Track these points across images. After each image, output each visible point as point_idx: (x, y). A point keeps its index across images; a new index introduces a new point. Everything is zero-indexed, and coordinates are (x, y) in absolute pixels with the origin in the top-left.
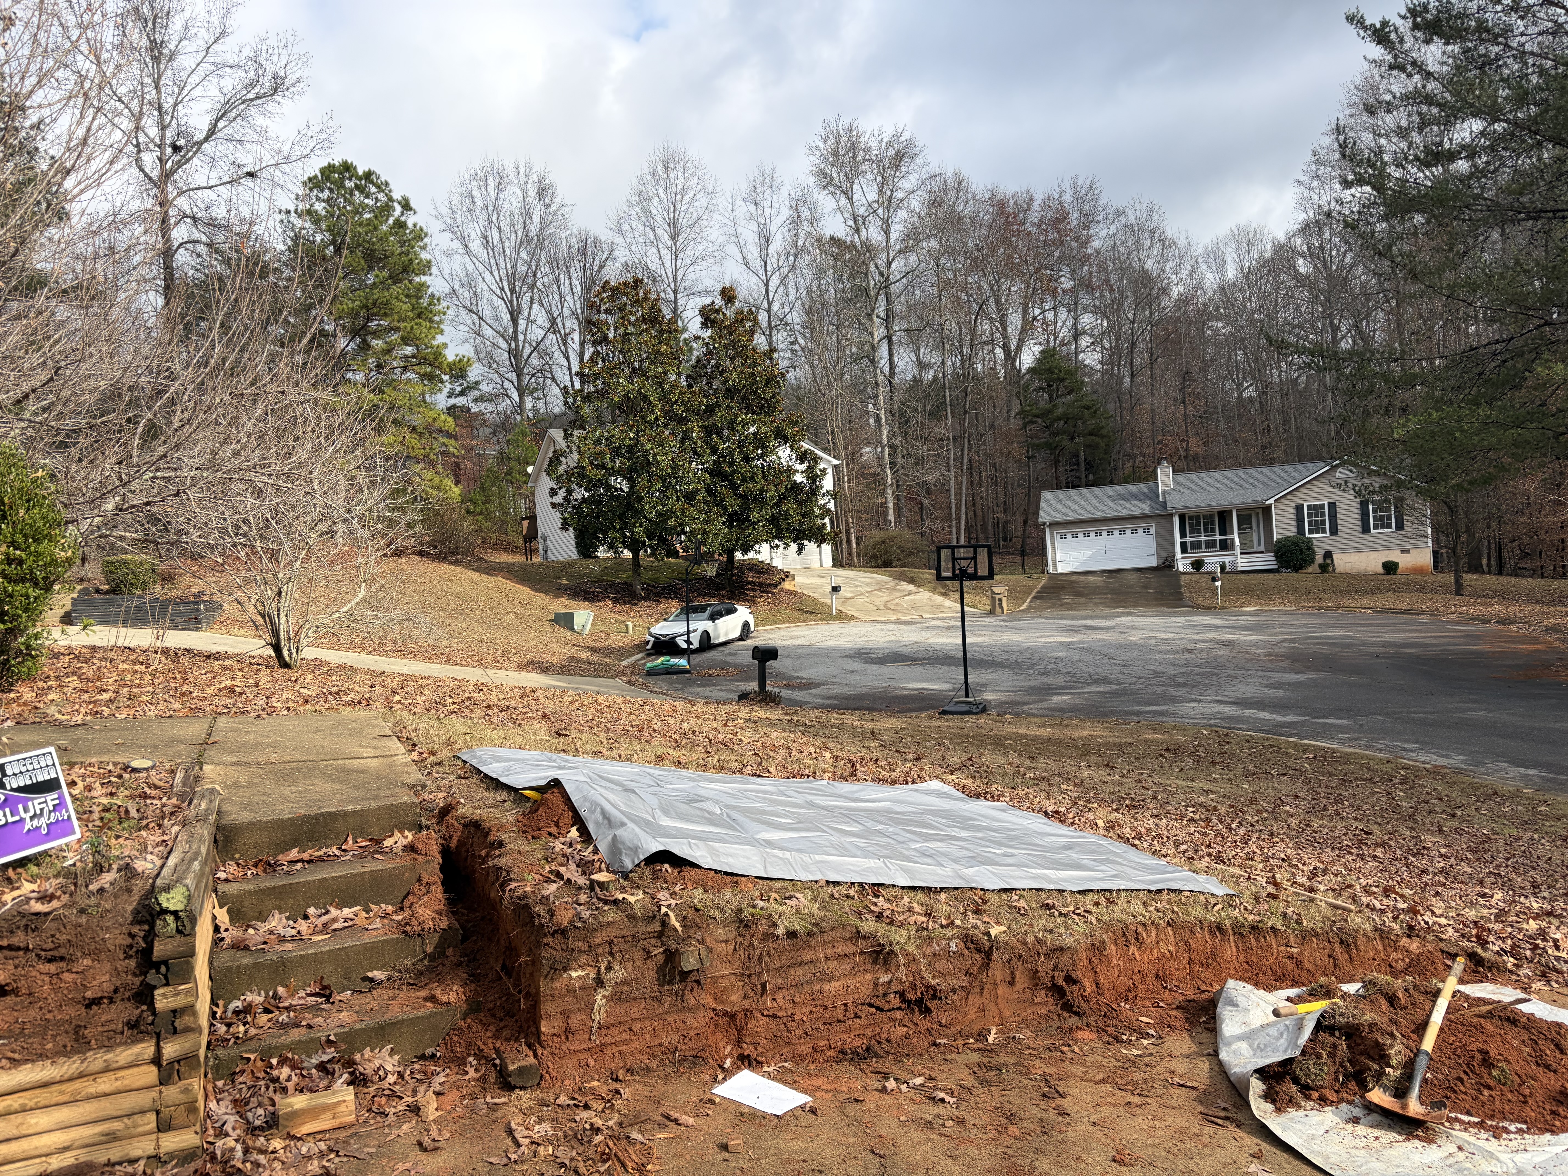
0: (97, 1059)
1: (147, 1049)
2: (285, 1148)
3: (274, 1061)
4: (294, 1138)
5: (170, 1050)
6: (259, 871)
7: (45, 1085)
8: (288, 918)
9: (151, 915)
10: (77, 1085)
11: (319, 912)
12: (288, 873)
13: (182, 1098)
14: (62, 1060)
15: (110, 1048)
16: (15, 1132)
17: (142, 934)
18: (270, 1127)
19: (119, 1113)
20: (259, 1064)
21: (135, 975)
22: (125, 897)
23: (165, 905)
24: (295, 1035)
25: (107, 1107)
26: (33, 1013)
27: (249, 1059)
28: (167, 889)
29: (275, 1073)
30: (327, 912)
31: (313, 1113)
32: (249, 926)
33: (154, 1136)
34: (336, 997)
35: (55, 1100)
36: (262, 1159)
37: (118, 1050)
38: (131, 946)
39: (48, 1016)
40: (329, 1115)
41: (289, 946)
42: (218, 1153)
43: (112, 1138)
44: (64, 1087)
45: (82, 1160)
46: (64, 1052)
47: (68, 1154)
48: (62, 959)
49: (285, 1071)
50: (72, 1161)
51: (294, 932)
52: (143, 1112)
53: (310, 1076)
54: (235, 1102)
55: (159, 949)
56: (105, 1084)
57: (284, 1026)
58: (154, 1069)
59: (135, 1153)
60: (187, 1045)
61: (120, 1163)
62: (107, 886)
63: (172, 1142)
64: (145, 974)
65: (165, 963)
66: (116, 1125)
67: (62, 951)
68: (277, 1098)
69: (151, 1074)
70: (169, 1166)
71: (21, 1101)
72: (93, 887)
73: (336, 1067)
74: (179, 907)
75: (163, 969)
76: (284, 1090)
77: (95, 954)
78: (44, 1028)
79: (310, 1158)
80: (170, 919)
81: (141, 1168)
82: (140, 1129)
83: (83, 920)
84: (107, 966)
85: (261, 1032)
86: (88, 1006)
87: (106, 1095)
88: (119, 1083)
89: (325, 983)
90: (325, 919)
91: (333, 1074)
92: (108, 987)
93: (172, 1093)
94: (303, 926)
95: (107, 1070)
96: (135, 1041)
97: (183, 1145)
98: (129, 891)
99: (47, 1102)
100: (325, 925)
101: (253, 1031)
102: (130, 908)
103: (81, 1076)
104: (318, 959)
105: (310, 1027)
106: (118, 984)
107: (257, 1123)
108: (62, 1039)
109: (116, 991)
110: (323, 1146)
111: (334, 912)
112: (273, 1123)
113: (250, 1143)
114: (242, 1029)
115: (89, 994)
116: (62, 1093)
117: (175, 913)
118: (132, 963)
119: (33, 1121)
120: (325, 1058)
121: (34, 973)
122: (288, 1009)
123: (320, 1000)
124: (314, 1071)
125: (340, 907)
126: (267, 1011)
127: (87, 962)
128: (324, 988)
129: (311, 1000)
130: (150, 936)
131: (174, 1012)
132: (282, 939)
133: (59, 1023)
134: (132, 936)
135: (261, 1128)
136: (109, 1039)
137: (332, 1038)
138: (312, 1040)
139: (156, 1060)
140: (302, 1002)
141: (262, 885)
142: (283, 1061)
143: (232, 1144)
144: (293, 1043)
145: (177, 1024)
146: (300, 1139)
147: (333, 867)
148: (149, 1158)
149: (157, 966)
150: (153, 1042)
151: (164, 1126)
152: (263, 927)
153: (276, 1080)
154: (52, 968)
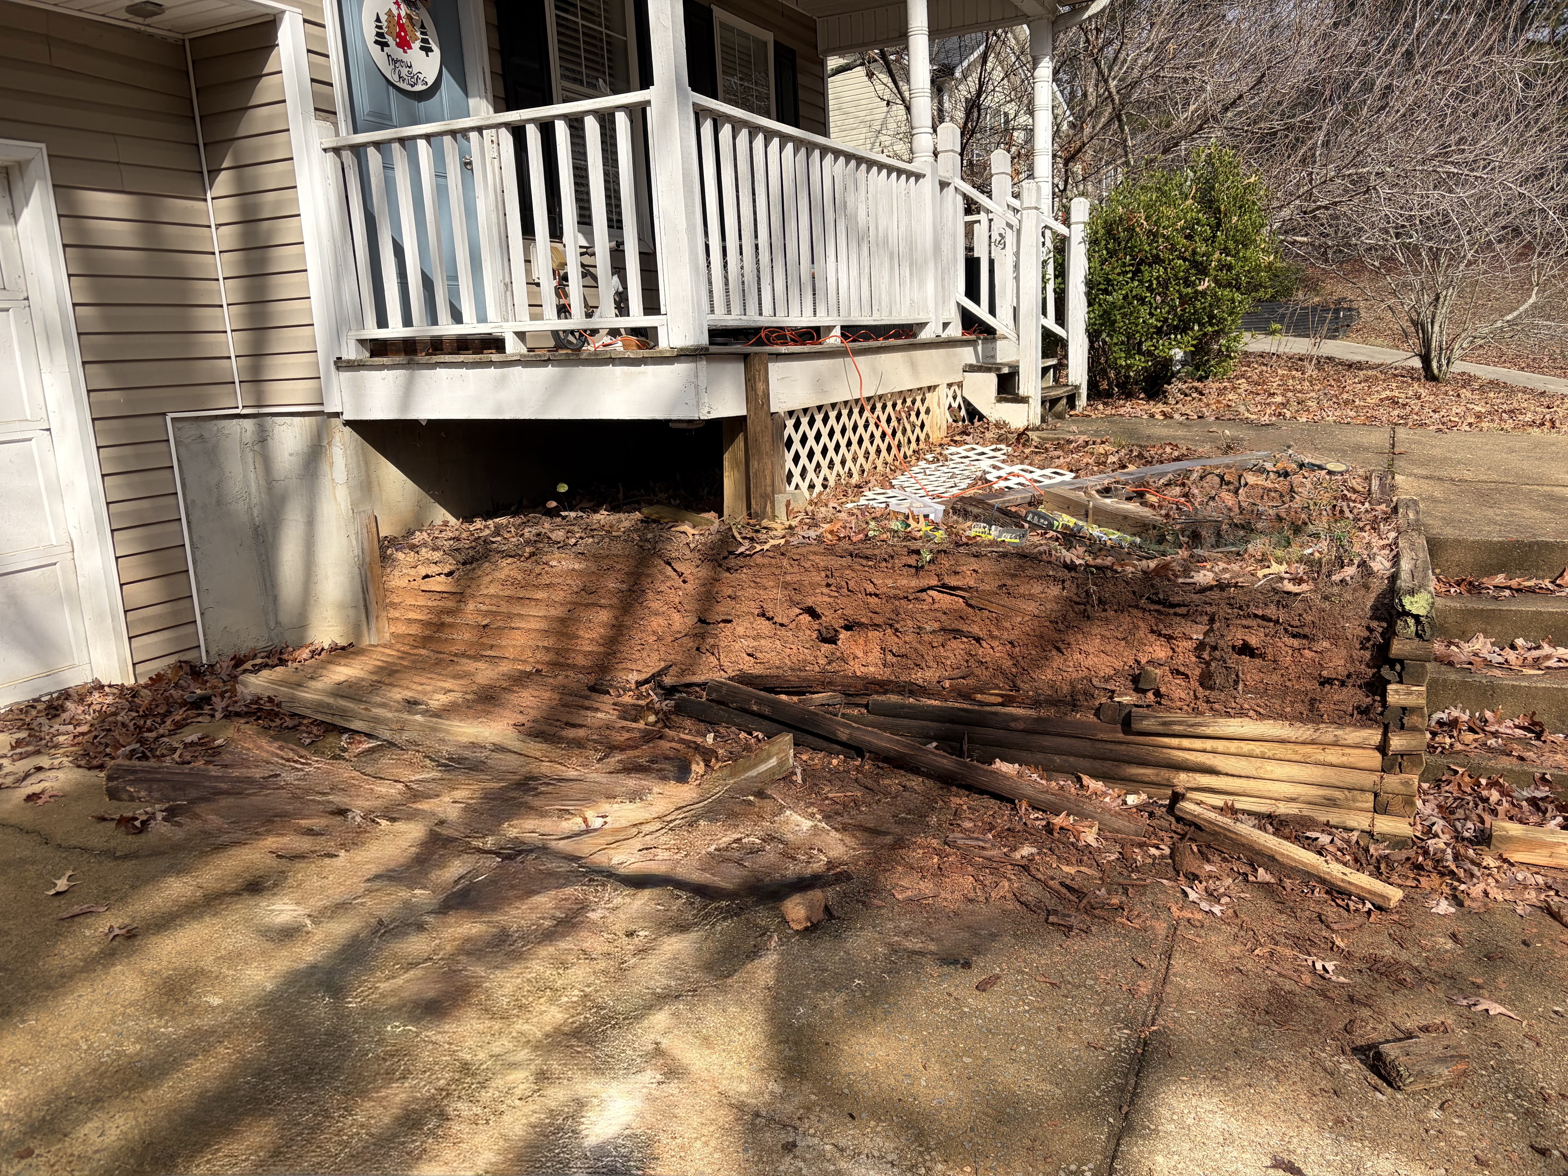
0: (1329, 733)
1: (1374, 736)
2: (1498, 868)
3: (1483, 781)
4: (1505, 861)
5: (1397, 742)
6: (1463, 588)
7: (1282, 741)
8: (1493, 644)
9: (1390, 614)
10: (1308, 749)
11: (1529, 645)
12: (1496, 598)
13: (1401, 789)
14: (1298, 724)
15: (1341, 725)
16: (1254, 773)
17: (1380, 630)
18: (1479, 843)
19: (1341, 784)
20: (1467, 779)
21: (1368, 665)
22: (1363, 592)
23: (1408, 607)
24: (1505, 762)
25: (1331, 776)
26: (1276, 678)
27: (1456, 772)
28: (1412, 592)
29: (1485, 793)
30: (1538, 647)
31: (1531, 845)
32: (1450, 643)
33: (1370, 815)
34: (1547, 736)
35: (1288, 757)
36: (1475, 870)
37: (1348, 729)
38: (1368, 639)
39: (1288, 684)
40: (1546, 852)
41: (1498, 673)
42: (1431, 849)
43: (1331, 803)
44: (1297, 748)
45: (1305, 813)
46: (1298, 718)
47: (1293, 805)
48: (1305, 637)
49: (1494, 795)
50: (1296, 811)
51: (1501, 660)
52: (1362, 790)
53: (1521, 807)
54: (1439, 806)
55: (1398, 648)
56: (1333, 756)
57: (1490, 749)
58: (1378, 755)
59: (1351, 823)
60: (1414, 743)
61: (1337, 828)
62: (1348, 579)
63: (1385, 825)
64: (1379, 668)
65: (1401, 662)
66: (1337, 794)
67: (1306, 630)
68: (1487, 818)
69: (1376, 759)
70: (1381, 846)
71: (1262, 749)
72: (1336, 578)
73: (1550, 807)
74: (1422, 612)
75: (1398, 667)
76: (1494, 812)
77: (1335, 639)
78: (1284, 692)
79: (1526, 887)
80: (1411, 622)
81: (1354, 839)
82: (1358, 805)
83: (1326, 605)
84: (1344, 652)
85: (1467, 748)
86: (1322, 684)
87: (1332, 765)
88: (1345, 759)
89: (1537, 719)
90: (1536, 653)
91: (1545, 812)
92: (1342, 672)
93: (1393, 781)
94: (1511, 655)
95: (1335, 744)
96: (1363, 726)
97: (1397, 831)
98: (1366, 587)
99: (1282, 757)
100: (1536, 660)
101: (1459, 747)
102: (1369, 604)
103: (1313, 743)
104: (1531, 693)
105: (1521, 758)
106: (1352, 670)
107: (1466, 834)
108: (1299, 707)
109: (1349, 676)
110: (1540, 879)
111: (1547, 649)
112: (1484, 839)
113: (1462, 851)
114: (1448, 740)
115: (1325, 673)
116: (1296, 752)
117: (1417, 617)
118: (1367, 655)
119: (1269, 768)
120: (1538, 794)
121: (1280, 644)
122: (1495, 734)
123: (1529, 735)
124: (1524, 803)
125: (1554, 644)
126: (1471, 730)
127: (1326, 644)
128: (1534, 724)
129: (1519, 732)
130: (1389, 633)
131: (1404, 709)
132: (1488, 664)
133: (1296, 693)
134: (1368, 628)
135: (1470, 841)
136: (1340, 718)
137: (1548, 777)
138: (1525, 773)
139: (1382, 748)
140: (1509, 731)
141: (1470, 606)
142: (1492, 784)
143: (1443, 846)
144: (1504, 769)
145: (1405, 721)
146: (1512, 865)
147: (1547, 601)
148: (1362, 831)
149: (1392, 663)
150: (1380, 732)
151: (1380, 808)
152: (1467, 648)
153: (1486, 800)
154: (1296, 643)
